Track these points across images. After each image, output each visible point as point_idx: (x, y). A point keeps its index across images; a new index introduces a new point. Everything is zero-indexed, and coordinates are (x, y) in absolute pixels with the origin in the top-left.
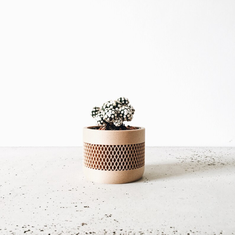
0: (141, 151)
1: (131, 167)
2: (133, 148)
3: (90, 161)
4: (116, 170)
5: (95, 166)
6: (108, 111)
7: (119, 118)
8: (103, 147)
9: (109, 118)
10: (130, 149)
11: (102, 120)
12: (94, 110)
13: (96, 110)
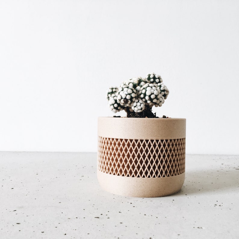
0: (180, 150)
1: (166, 172)
2: (169, 145)
3: (106, 163)
4: (144, 177)
5: (112, 170)
6: (123, 90)
7: (139, 101)
8: (124, 143)
9: (123, 100)
10: (164, 146)
11: (115, 103)
12: (110, 91)
13: (112, 91)
